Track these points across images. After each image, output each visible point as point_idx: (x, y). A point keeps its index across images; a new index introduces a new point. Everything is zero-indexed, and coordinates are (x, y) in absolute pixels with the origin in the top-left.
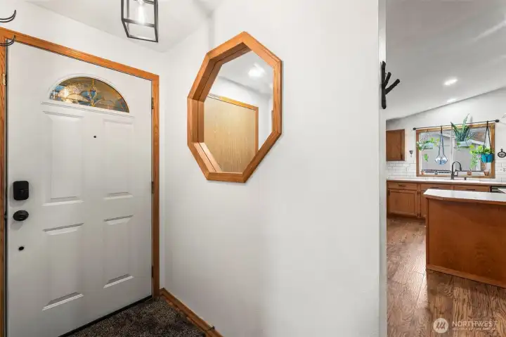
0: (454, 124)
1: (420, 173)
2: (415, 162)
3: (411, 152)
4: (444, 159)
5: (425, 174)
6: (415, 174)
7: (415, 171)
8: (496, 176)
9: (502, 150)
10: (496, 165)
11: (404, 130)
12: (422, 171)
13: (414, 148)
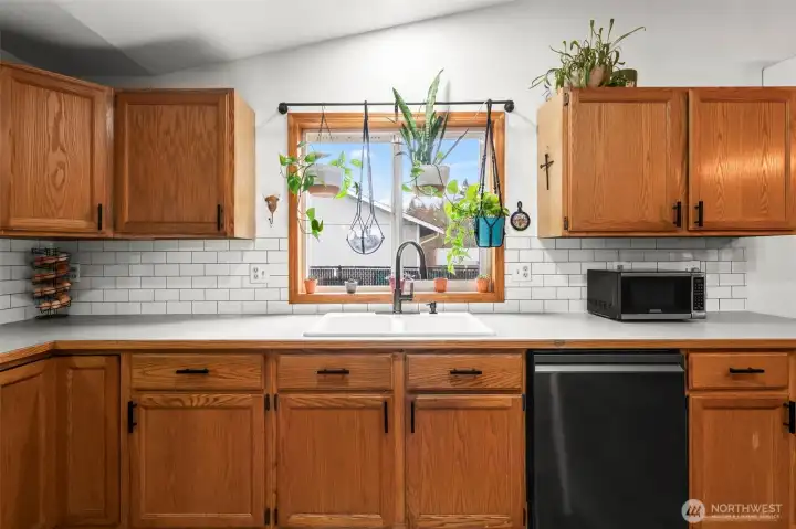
0: (405, 99)
1: (301, 289)
2: (285, 244)
3: (272, 203)
4: (375, 232)
5: (319, 290)
6: (285, 294)
7: (285, 282)
8: (509, 294)
9: (520, 204)
10: (509, 255)
11: (231, 91)
12: (308, 284)
13: (280, 189)
